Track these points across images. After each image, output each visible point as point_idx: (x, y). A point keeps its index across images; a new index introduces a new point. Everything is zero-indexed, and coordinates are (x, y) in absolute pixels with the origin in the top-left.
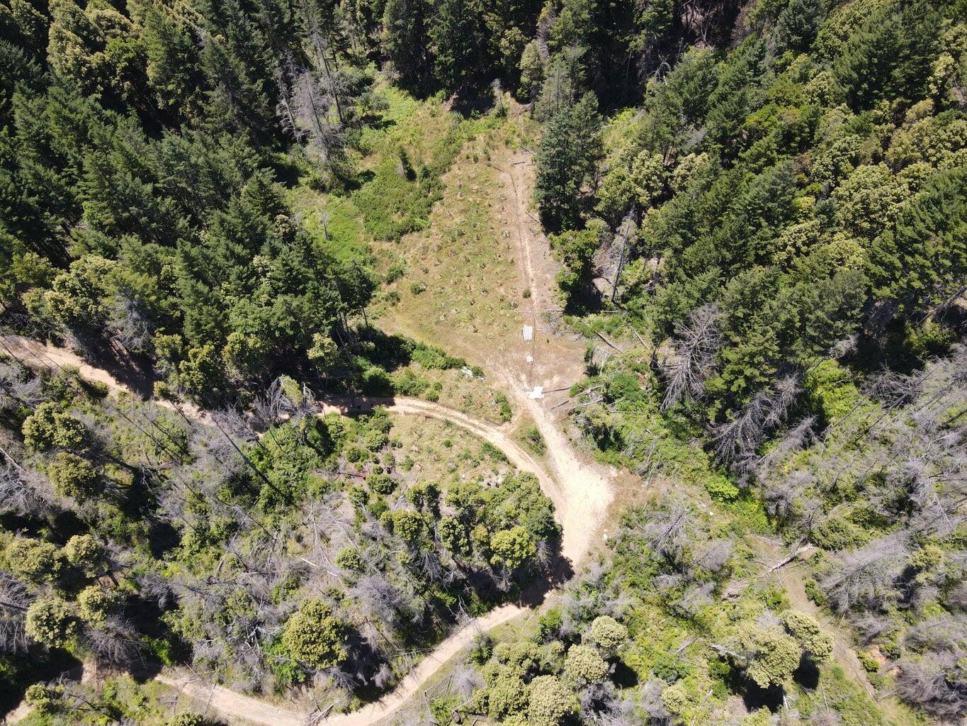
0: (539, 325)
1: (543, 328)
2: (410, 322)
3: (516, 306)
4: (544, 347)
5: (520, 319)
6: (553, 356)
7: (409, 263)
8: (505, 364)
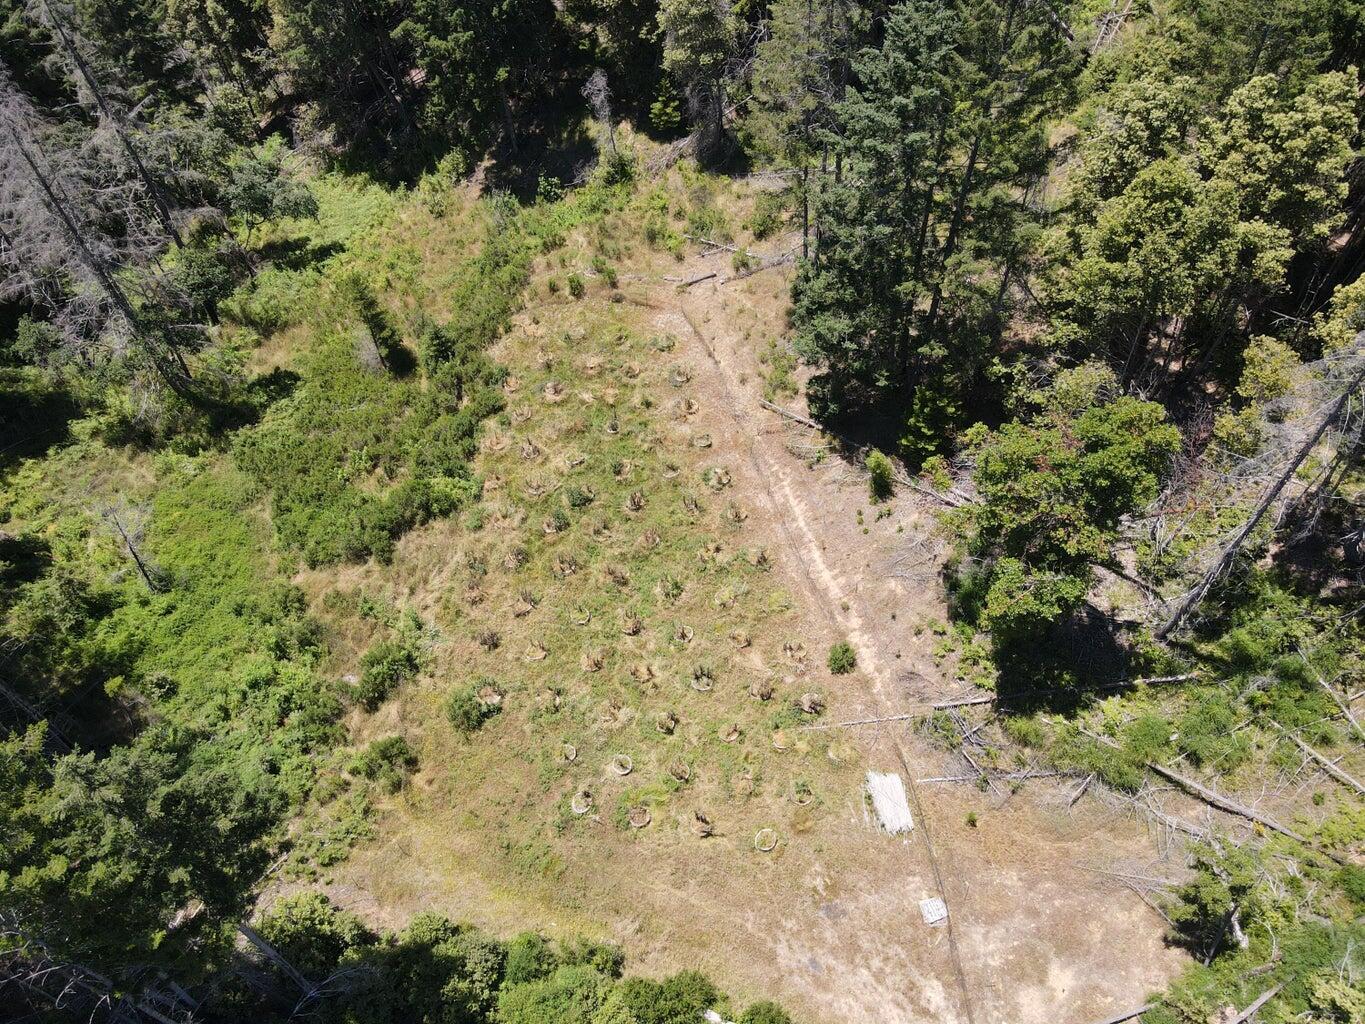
0: (917, 764)
1: (935, 770)
2: (464, 841)
3: (817, 709)
4: (964, 846)
5: (846, 752)
6: (1012, 878)
7: (431, 625)
8: (850, 949)
